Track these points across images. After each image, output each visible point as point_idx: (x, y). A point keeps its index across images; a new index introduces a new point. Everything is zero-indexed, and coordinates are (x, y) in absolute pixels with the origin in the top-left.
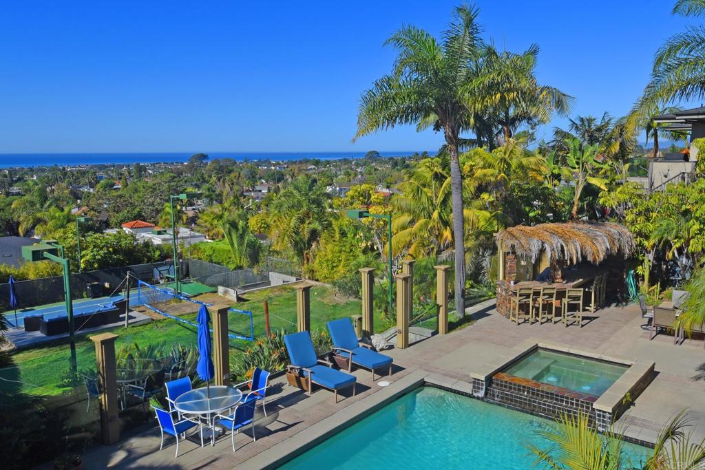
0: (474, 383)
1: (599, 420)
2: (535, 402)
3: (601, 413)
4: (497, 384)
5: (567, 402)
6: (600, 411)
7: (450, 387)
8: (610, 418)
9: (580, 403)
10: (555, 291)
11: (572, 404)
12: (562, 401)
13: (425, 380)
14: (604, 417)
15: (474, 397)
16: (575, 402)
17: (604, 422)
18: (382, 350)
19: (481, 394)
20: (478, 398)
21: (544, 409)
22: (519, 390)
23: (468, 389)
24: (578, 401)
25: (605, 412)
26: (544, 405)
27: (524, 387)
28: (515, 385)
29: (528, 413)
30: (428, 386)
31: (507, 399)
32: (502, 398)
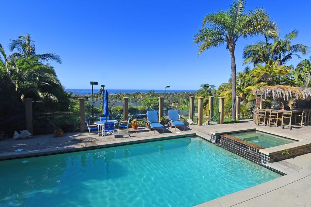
0: (212, 136)
1: (263, 160)
2: (235, 147)
3: (264, 155)
4: (222, 139)
5: (251, 149)
6: (263, 154)
7: (203, 137)
8: (268, 159)
9: (257, 150)
10: (278, 112)
11: (253, 150)
12: (248, 149)
13: (196, 134)
14: (266, 158)
15: (212, 143)
16: (254, 149)
17: (265, 160)
18: (191, 125)
19: (214, 141)
20: (213, 143)
21: (239, 151)
22: (231, 142)
23: (209, 138)
24: (255, 149)
25: (266, 155)
26: (239, 149)
27: (233, 140)
28: (229, 139)
29: (231, 151)
30: (197, 137)
31: (225, 145)
32: (223, 144)
